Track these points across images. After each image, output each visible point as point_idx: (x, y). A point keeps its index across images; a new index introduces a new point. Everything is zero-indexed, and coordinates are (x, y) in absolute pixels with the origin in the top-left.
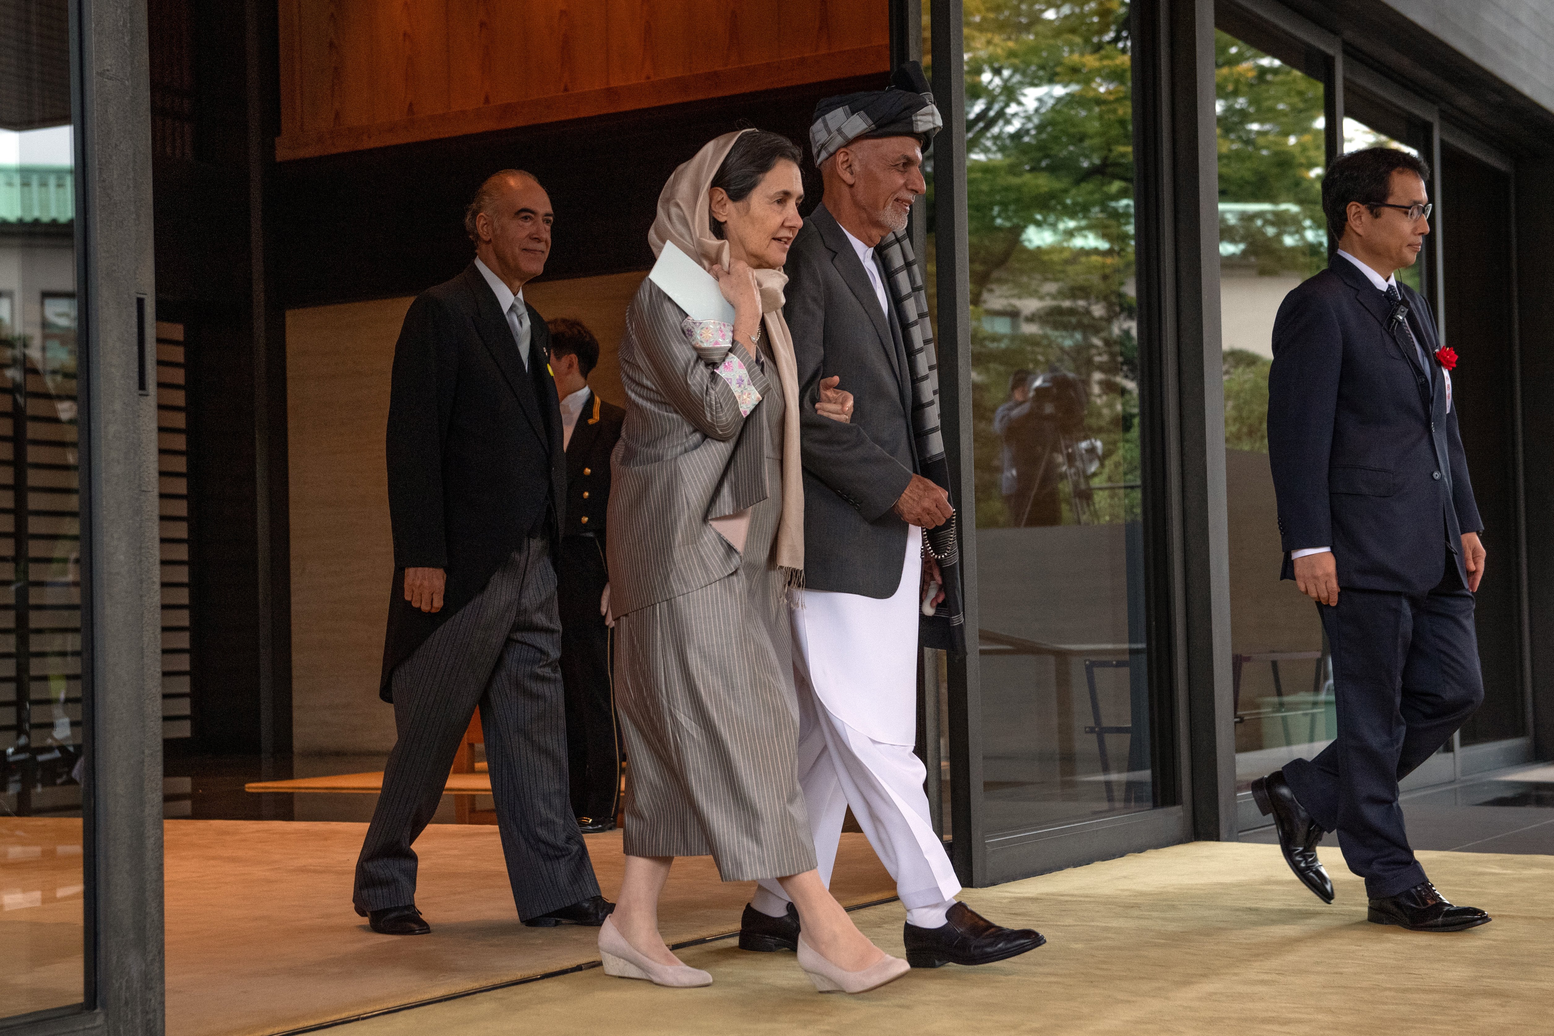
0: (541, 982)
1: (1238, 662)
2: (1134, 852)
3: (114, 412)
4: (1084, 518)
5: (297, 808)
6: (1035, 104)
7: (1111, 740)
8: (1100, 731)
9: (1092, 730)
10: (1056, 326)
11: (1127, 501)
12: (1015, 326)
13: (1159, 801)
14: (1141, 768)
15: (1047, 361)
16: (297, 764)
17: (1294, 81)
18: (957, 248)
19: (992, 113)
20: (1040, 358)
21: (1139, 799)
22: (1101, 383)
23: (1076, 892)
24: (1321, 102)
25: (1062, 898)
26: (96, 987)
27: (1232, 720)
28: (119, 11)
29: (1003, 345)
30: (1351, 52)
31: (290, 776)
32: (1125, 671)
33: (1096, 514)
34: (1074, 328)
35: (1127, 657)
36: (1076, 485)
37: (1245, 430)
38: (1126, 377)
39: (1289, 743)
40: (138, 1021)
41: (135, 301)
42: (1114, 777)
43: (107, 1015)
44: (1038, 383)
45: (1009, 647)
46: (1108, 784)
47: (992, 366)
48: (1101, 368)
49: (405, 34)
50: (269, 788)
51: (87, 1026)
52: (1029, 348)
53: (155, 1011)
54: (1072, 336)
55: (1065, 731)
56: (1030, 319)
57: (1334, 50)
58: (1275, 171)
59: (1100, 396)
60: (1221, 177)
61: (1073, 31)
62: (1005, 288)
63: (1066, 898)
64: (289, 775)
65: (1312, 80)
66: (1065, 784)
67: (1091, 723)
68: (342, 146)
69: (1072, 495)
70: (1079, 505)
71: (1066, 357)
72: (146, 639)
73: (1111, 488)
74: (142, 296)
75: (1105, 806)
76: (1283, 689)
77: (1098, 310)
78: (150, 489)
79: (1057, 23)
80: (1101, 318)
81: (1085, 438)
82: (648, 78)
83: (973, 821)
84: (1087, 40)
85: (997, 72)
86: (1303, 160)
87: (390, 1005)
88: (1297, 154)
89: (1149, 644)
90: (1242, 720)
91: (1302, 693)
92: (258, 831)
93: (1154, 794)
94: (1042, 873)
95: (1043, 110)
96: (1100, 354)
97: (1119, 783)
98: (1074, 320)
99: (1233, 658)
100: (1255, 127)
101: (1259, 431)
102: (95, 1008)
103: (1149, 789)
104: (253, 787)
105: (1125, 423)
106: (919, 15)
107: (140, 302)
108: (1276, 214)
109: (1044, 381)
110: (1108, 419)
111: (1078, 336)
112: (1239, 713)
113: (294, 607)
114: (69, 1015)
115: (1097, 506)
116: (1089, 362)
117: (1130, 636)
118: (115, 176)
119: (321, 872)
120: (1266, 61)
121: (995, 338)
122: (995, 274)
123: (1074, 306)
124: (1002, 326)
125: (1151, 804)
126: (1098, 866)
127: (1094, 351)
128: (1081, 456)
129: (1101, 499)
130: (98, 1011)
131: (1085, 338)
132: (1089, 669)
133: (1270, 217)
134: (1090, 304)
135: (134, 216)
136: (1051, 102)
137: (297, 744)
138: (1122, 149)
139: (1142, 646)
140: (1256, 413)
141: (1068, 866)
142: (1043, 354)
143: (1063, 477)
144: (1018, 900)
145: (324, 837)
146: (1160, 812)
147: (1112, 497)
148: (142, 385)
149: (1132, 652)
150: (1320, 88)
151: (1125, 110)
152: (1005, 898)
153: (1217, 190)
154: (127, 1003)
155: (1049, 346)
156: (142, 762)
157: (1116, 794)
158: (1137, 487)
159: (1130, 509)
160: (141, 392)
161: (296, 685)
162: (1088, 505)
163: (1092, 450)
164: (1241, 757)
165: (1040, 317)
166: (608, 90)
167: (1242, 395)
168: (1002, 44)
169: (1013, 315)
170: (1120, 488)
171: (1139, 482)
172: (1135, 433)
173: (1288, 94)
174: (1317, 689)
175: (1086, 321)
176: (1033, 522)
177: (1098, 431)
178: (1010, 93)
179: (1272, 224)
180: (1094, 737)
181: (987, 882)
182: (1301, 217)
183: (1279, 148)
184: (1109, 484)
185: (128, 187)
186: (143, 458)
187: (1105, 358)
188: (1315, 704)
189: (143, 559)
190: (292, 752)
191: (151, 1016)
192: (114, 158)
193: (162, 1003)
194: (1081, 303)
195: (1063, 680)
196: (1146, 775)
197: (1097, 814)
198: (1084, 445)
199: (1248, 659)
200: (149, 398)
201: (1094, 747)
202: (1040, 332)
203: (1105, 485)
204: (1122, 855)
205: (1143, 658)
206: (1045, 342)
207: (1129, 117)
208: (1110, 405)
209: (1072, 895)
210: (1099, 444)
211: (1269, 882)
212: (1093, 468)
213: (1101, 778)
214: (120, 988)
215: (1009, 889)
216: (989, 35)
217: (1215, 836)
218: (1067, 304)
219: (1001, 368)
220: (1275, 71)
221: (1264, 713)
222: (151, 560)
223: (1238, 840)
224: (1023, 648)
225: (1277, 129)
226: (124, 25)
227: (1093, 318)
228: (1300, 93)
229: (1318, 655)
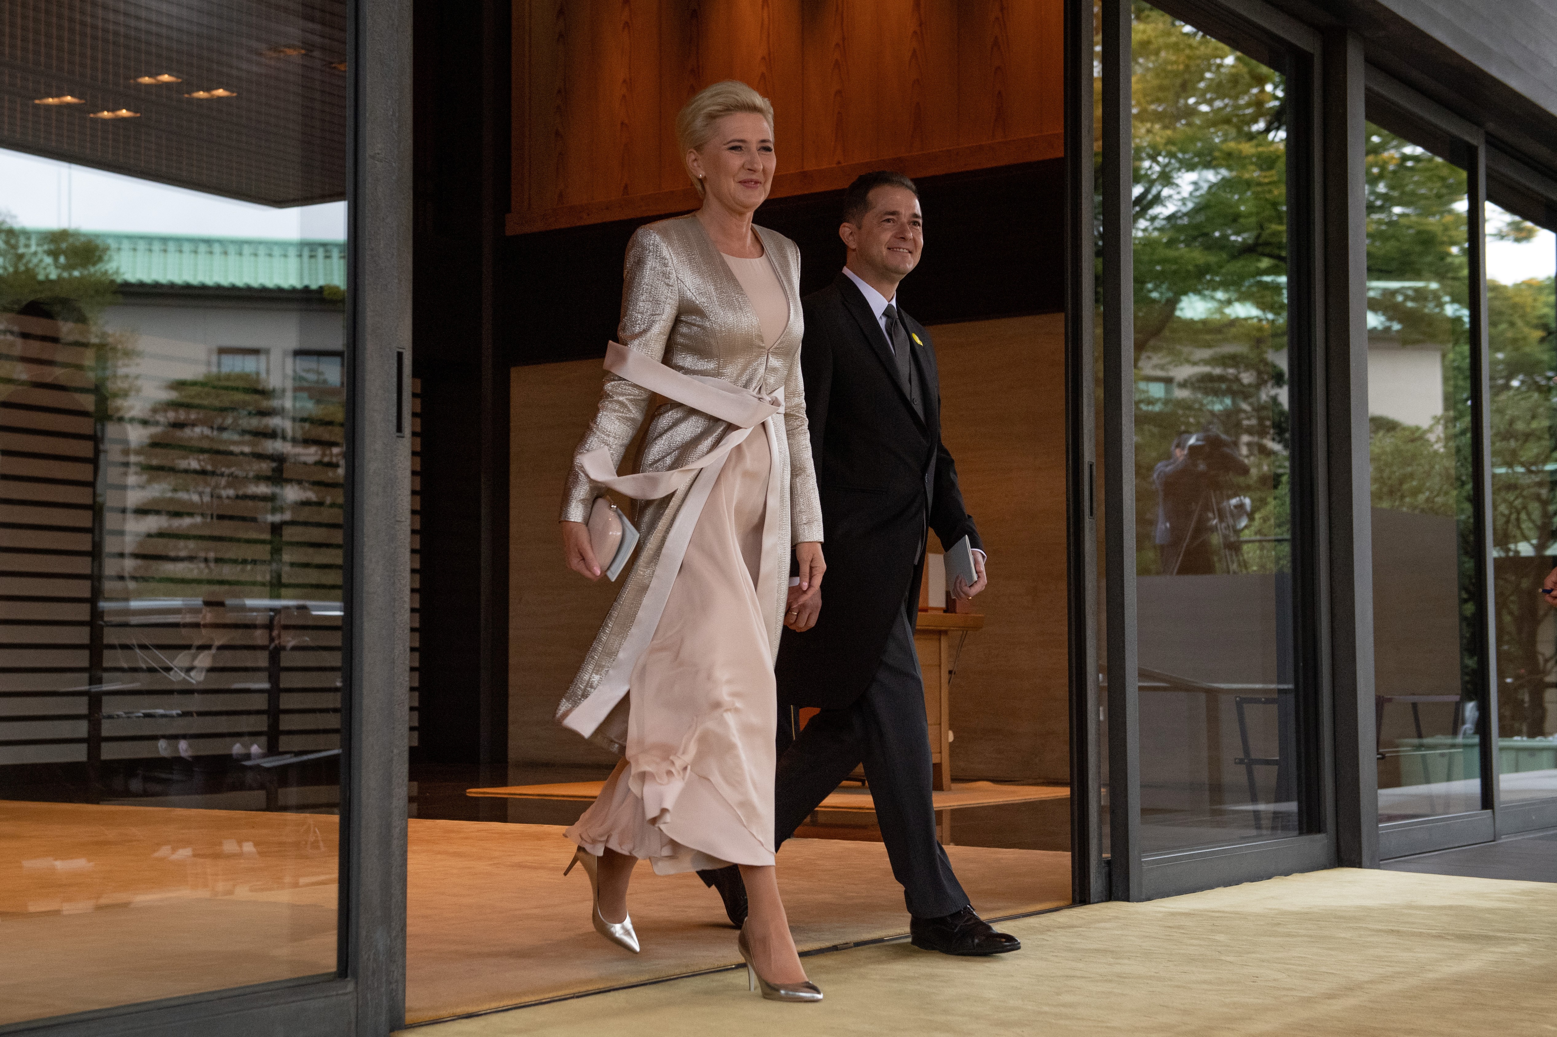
0: (735, 971)
1: (1380, 703)
2: (1280, 875)
3: (375, 450)
4: (1234, 567)
5: (511, 811)
6: (1191, 188)
7: (1260, 771)
8: (1249, 762)
9: (1241, 762)
10: (1206, 392)
11: (1273, 553)
12: (1168, 391)
13: (1305, 827)
14: (1288, 799)
15: (1198, 423)
16: (511, 773)
17: (1437, 166)
18: (1122, 317)
19: (1150, 197)
20: (1192, 420)
21: (1285, 828)
22: (1249, 445)
23: (1227, 909)
24: (1465, 187)
25: (1213, 914)
26: (347, 957)
27: (1374, 756)
28: (389, 102)
29: (1157, 408)
30: (1492, 141)
31: (504, 784)
32: (1274, 708)
33: (1245, 565)
34: (1224, 393)
35: (1276, 696)
36: (1225, 537)
37: (1385, 489)
38: (1273, 440)
39: (1428, 781)
40: (383, 989)
41: (395, 354)
42: (1262, 807)
43: (357, 983)
44: (1192, 441)
45: (1162, 684)
46: (1256, 813)
47: (1146, 427)
48: (1249, 431)
49: (622, 123)
50: (488, 793)
51: (340, 992)
52: (1180, 412)
53: (397, 981)
54: (1221, 402)
55: (1215, 763)
56: (1183, 385)
57: (1477, 140)
58: (1418, 249)
59: (1247, 457)
60: (1369, 255)
61: (1227, 121)
62: (1160, 355)
63: (1217, 914)
64: (503, 782)
65: (1454, 167)
66: (1214, 813)
67: (1241, 755)
68: (563, 223)
69: (1222, 546)
70: (1228, 557)
71: (1215, 420)
72: (397, 652)
73: (1260, 541)
74: (400, 350)
75: (1254, 832)
76: (1424, 732)
77: (1247, 378)
78: (403, 519)
79: (1211, 115)
80: (1250, 385)
81: (1235, 495)
82: (839, 163)
83: (1131, 841)
84: (1239, 130)
85: (1153, 158)
86: (1445, 239)
87: (601, 987)
88: (1439, 233)
89: (1297, 684)
90: (1383, 757)
91: (1439, 736)
92: (478, 831)
93: (1300, 822)
94: (1194, 891)
95: (1198, 193)
96: (1248, 418)
97: (1266, 812)
98: (1224, 386)
99: (1376, 699)
100: (1397, 210)
101: (1399, 490)
102: (346, 977)
103: (1295, 818)
104: (473, 792)
105: (1275, 481)
106: (1091, 107)
107: (400, 355)
108: (1416, 290)
109: (1197, 440)
110: (1255, 478)
111: (1228, 401)
112: (1381, 750)
113: (511, 633)
114: (323, 982)
115: (1246, 556)
116: (1238, 424)
117: (1279, 677)
118: (382, 245)
119: (536, 868)
120: (1410, 150)
121: (1151, 402)
122: (1152, 343)
123: (1224, 373)
124: (1157, 390)
125: (1297, 832)
126: (1246, 886)
127: (1243, 415)
128: (1231, 511)
129: (1250, 552)
130: (349, 979)
131: (1234, 402)
132: (1239, 705)
133: (1410, 293)
134: (1239, 373)
135: (396, 281)
136: (1205, 186)
137: (512, 755)
138: (1275, 227)
139: (1291, 686)
140: (1397, 474)
141: (1218, 886)
142: (1195, 417)
143: (1214, 529)
144: (1173, 914)
145: (538, 837)
146: (1306, 838)
147: (1262, 549)
148: (399, 429)
149: (1280, 691)
150: (1464, 175)
151: (1280, 192)
152: (1160, 912)
153: (1365, 267)
154: (374, 973)
155: (1200, 410)
156: (391, 760)
157: (1263, 822)
158: (1286, 540)
159: (1278, 559)
160: (399, 434)
161: (511, 701)
162: (1237, 556)
163: (1241, 506)
164: (1382, 792)
165: (1192, 384)
166: (804, 172)
167: (1383, 457)
168: (1160, 134)
169: (1168, 381)
170: (1269, 541)
171: (1287, 536)
172: (1284, 489)
173: (1430, 179)
174: (1455, 732)
175: (1235, 387)
176: (1184, 570)
177: (1246, 489)
178: (1166, 178)
179: (1413, 299)
180: (1243, 768)
181: (1143, 897)
182: (1441, 293)
183: (1421, 228)
184: (1258, 537)
185: (393, 255)
186: (399, 492)
187: (1254, 422)
188: (1453, 746)
189: (396, 581)
190: (507, 762)
191: (394, 986)
192: (381, 229)
193: (404, 975)
194: (1231, 371)
195: (1213, 718)
196: (1292, 806)
197: (1244, 839)
198: (1234, 501)
199: (1390, 700)
200: (404, 439)
201: (1243, 779)
202: (1192, 397)
203: (1253, 538)
204: (1269, 877)
205: (1291, 698)
206: (1197, 406)
207: (1283, 198)
208: (1259, 466)
209: (1223, 912)
210: (1247, 501)
211: (1410, 907)
212: (1244, 522)
213: (1250, 807)
214: (368, 959)
215: (1163, 904)
216: (1149, 125)
217: (1357, 863)
218: (1218, 371)
219: (1155, 430)
220: (1416, 159)
221: (1404, 751)
222: (402, 582)
223: (1378, 867)
224: (1178, 686)
225: (1418, 212)
226: (394, 115)
227: (1242, 384)
228: (1443, 179)
229: (1457, 698)
